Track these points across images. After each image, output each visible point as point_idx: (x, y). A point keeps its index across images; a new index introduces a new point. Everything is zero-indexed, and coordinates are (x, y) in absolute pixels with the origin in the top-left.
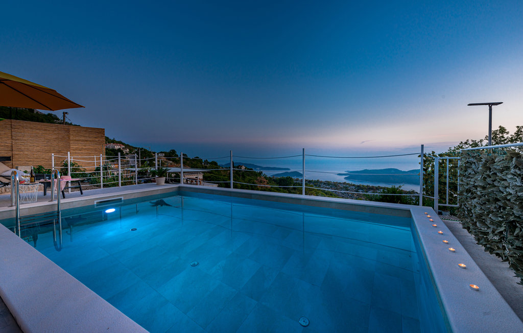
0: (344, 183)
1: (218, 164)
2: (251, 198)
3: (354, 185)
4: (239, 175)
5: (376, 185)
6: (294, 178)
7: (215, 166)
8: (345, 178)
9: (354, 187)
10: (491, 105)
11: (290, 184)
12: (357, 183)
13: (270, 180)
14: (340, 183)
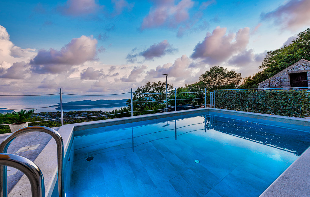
2: (142, 121)
8: (56, 109)
10: (167, 75)
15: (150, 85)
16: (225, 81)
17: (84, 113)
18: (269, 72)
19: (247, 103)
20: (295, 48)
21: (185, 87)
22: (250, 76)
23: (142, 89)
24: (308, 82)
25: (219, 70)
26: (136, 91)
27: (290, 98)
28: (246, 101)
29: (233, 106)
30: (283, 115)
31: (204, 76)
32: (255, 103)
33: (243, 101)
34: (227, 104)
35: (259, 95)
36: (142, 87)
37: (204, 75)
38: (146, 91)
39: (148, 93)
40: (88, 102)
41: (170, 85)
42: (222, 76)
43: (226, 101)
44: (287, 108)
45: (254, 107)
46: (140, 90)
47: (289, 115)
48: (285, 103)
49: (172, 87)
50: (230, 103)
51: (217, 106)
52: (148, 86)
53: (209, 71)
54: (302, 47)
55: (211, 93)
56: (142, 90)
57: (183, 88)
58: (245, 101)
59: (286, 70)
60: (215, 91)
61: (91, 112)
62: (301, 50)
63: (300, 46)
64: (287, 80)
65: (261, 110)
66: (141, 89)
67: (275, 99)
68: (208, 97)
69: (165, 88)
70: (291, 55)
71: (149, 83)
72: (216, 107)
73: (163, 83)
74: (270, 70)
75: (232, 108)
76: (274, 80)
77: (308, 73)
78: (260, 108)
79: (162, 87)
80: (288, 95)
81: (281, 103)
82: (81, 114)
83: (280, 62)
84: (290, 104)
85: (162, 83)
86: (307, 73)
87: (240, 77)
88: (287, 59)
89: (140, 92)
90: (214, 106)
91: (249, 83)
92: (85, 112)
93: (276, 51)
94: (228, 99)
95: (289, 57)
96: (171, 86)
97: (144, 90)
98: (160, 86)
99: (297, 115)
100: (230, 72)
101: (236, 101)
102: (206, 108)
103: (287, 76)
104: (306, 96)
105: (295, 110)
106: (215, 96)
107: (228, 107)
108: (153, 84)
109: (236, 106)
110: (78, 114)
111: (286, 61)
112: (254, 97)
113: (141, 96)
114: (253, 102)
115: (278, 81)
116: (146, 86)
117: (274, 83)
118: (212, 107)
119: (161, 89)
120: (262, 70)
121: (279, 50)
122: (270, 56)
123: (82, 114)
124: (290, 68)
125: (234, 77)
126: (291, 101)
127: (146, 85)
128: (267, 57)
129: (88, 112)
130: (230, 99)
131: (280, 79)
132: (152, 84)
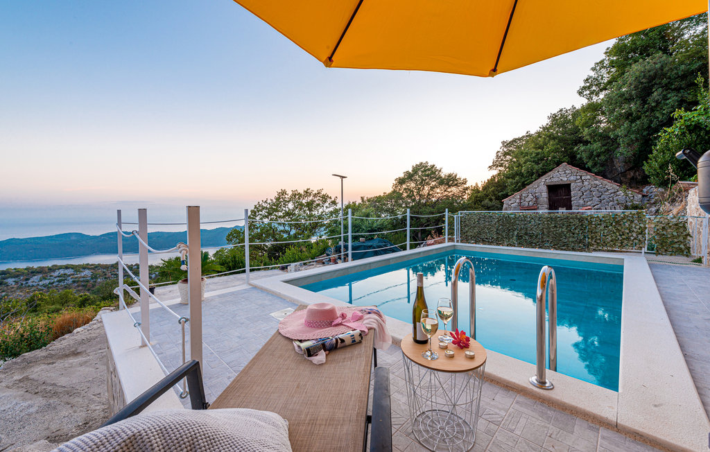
10: (343, 177)
15: (286, 197)
16: (439, 192)
17: (62, 272)
18: (509, 178)
19: (516, 233)
20: (545, 139)
21: (360, 201)
22: (476, 184)
23: (269, 206)
24: (572, 199)
25: (429, 170)
26: (252, 211)
27: (574, 225)
28: (514, 231)
29: (492, 238)
30: (565, 250)
31: (401, 181)
32: (526, 234)
33: (509, 230)
34: (483, 236)
35: (533, 220)
36: (269, 201)
37: (400, 179)
39: (280, 214)
40: (74, 238)
41: (331, 198)
42: (434, 183)
43: (482, 230)
44: (570, 240)
45: (526, 239)
46: (264, 208)
47: (573, 250)
48: (567, 232)
49: (334, 203)
50: (488, 235)
51: (465, 239)
52: (281, 198)
53: (410, 170)
54: (554, 138)
55: (455, 216)
56: (267, 208)
57: (357, 204)
59: (543, 179)
60: (461, 214)
61: (85, 267)
62: (553, 145)
63: (552, 137)
64: (544, 195)
65: (535, 243)
66: (265, 205)
67: (555, 226)
68: (451, 224)
69: (318, 205)
70: (540, 150)
71: (284, 192)
72: (461, 242)
73: (316, 192)
74: (510, 175)
75: (492, 242)
76: (528, 194)
77: (572, 185)
78: (534, 241)
79: (312, 202)
80: (571, 220)
81: (563, 232)
82: (52, 274)
83: (525, 163)
84: (573, 234)
85: (314, 193)
86: (570, 184)
87: (465, 186)
88: (534, 157)
89: (264, 212)
90: (459, 239)
91: (476, 197)
92: (67, 267)
93: (515, 141)
94: (485, 227)
95: (538, 154)
96: (333, 199)
98: (309, 199)
99: (583, 249)
100: (450, 176)
101: (497, 230)
102: (447, 244)
103: (545, 189)
104: (593, 223)
105: (580, 243)
106: (461, 221)
107: (484, 242)
108: (292, 194)
109: (497, 238)
110: (40, 276)
111: (534, 162)
113: (266, 221)
114: (523, 232)
115: (532, 197)
116: (278, 199)
117: (527, 199)
118: (458, 241)
119: (310, 205)
120: (495, 172)
121: (520, 139)
122: (505, 150)
123: (56, 274)
124: (548, 176)
125: (456, 185)
126: (575, 229)
127: (277, 196)
128: (501, 150)
129: (76, 268)
130: (487, 227)
131: (535, 193)
132: (290, 193)
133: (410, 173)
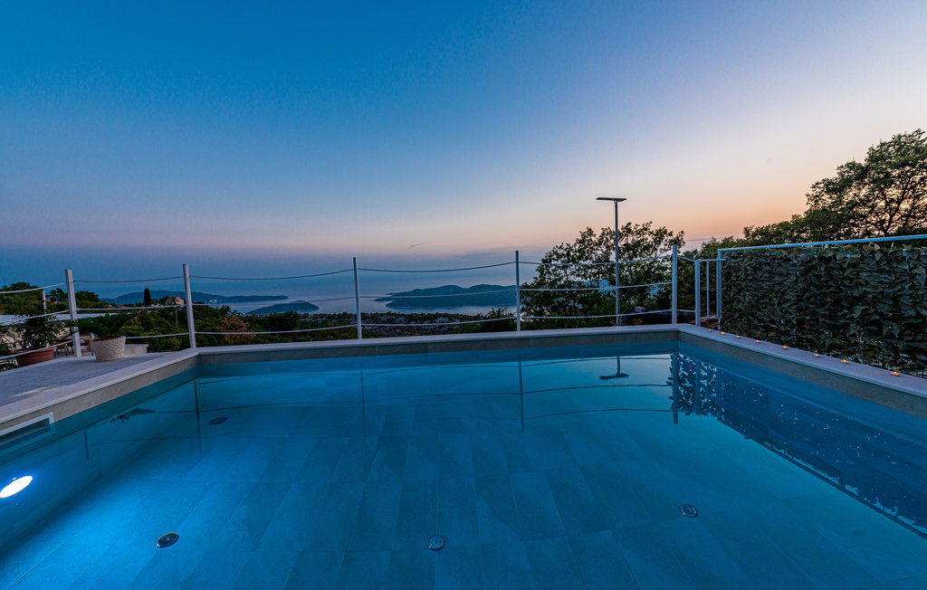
0: (389, 314)
1: (100, 298)
3: (403, 315)
4: (172, 319)
5: (434, 312)
6: (301, 313)
7: (94, 303)
8: (388, 305)
9: (403, 319)
10: (617, 200)
11: (294, 326)
12: (407, 312)
13: (252, 321)
14: (382, 314)
15: (593, 238)
19: (859, 311)
23: (565, 253)
26: (543, 261)
28: (853, 305)
29: (788, 322)
33: (838, 302)
34: (763, 314)
36: (565, 246)
37: (830, 183)
38: (580, 258)
41: (671, 234)
43: (764, 296)
45: (892, 336)
46: (559, 256)
50: (778, 311)
52: (586, 241)
55: (697, 262)
56: (563, 255)
58: (844, 303)
60: (722, 254)
61: (457, 316)
66: (560, 251)
71: (590, 232)
73: (640, 227)
79: (637, 244)
90: (718, 317)
94: (770, 289)
96: (675, 236)
97: (570, 256)
98: (630, 239)
101: (801, 299)
102: (673, 326)
106: (722, 275)
108: (603, 234)
109: (800, 323)
112: (891, 285)
114: (884, 308)
116: (582, 242)
119: (632, 249)
127: (580, 238)
129: (451, 318)
130: (777, 288)
132: (598, 233)
133: (860, 167)
